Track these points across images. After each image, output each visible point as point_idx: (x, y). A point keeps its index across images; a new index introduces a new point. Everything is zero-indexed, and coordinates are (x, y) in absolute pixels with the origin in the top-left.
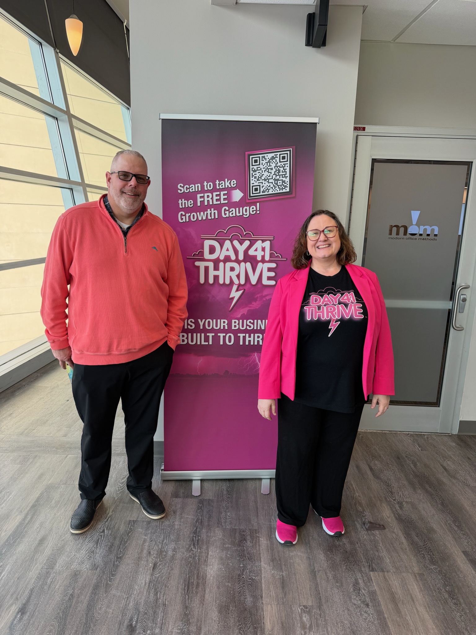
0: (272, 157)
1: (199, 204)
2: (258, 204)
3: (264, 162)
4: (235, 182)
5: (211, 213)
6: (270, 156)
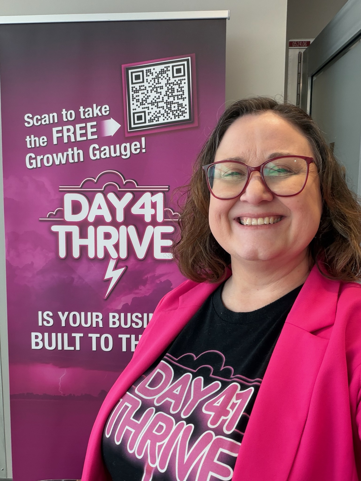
0: (161, 70)
1: (55, 142)
2: (143, 139)
3: (150, 78)
4: (108, 108)
5: (73, 154)
6: (158, 68)
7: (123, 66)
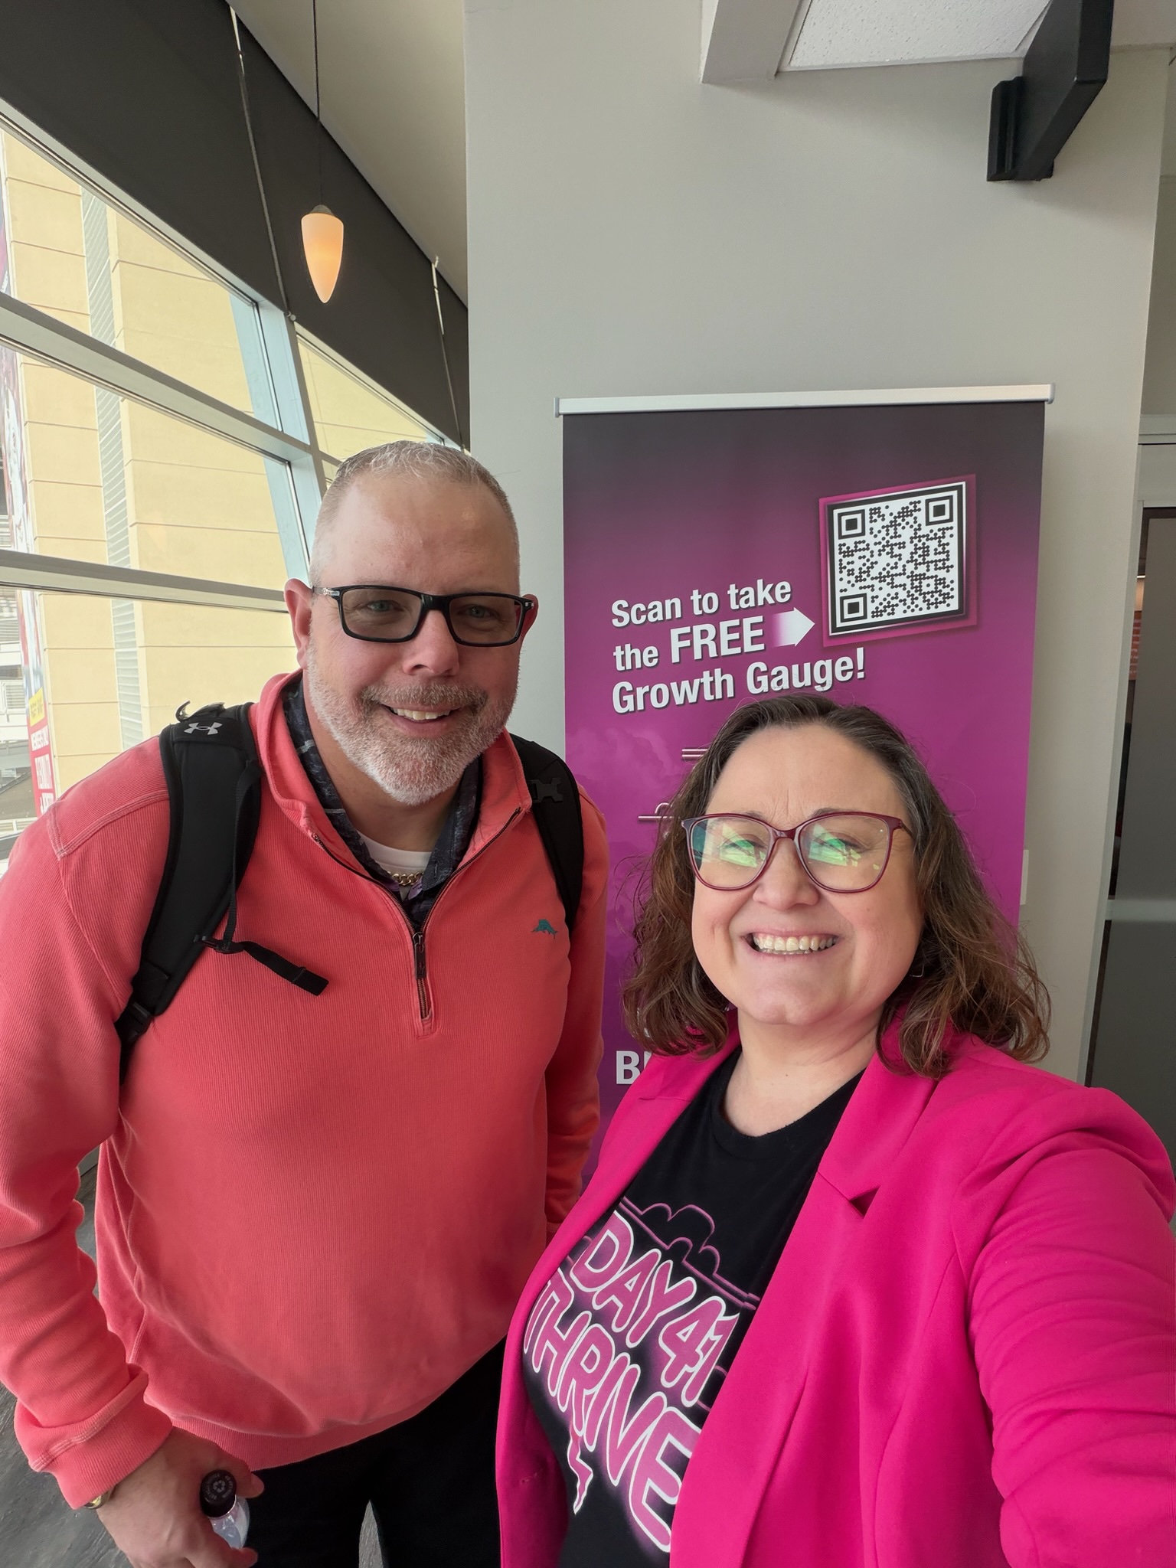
0: (903, 508)
1: (675, 658)
2: (860, 651)
3: (878, 525)
4: (788, 589)
6: (896, 506)
7: (822, 501)
